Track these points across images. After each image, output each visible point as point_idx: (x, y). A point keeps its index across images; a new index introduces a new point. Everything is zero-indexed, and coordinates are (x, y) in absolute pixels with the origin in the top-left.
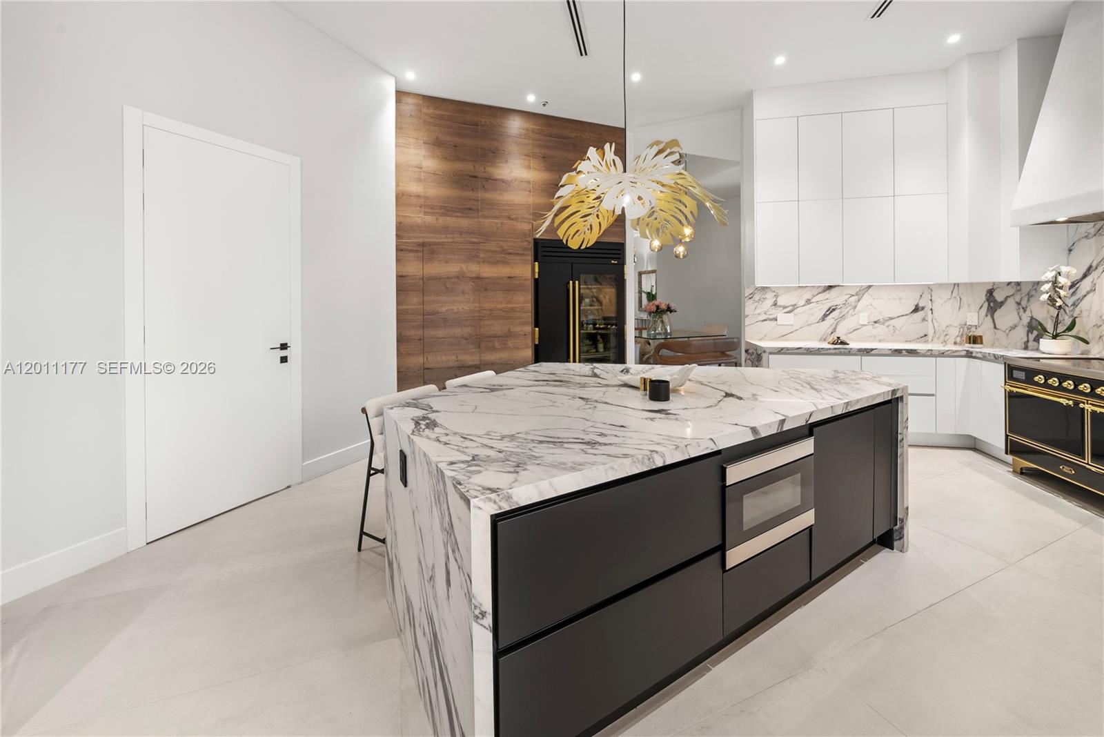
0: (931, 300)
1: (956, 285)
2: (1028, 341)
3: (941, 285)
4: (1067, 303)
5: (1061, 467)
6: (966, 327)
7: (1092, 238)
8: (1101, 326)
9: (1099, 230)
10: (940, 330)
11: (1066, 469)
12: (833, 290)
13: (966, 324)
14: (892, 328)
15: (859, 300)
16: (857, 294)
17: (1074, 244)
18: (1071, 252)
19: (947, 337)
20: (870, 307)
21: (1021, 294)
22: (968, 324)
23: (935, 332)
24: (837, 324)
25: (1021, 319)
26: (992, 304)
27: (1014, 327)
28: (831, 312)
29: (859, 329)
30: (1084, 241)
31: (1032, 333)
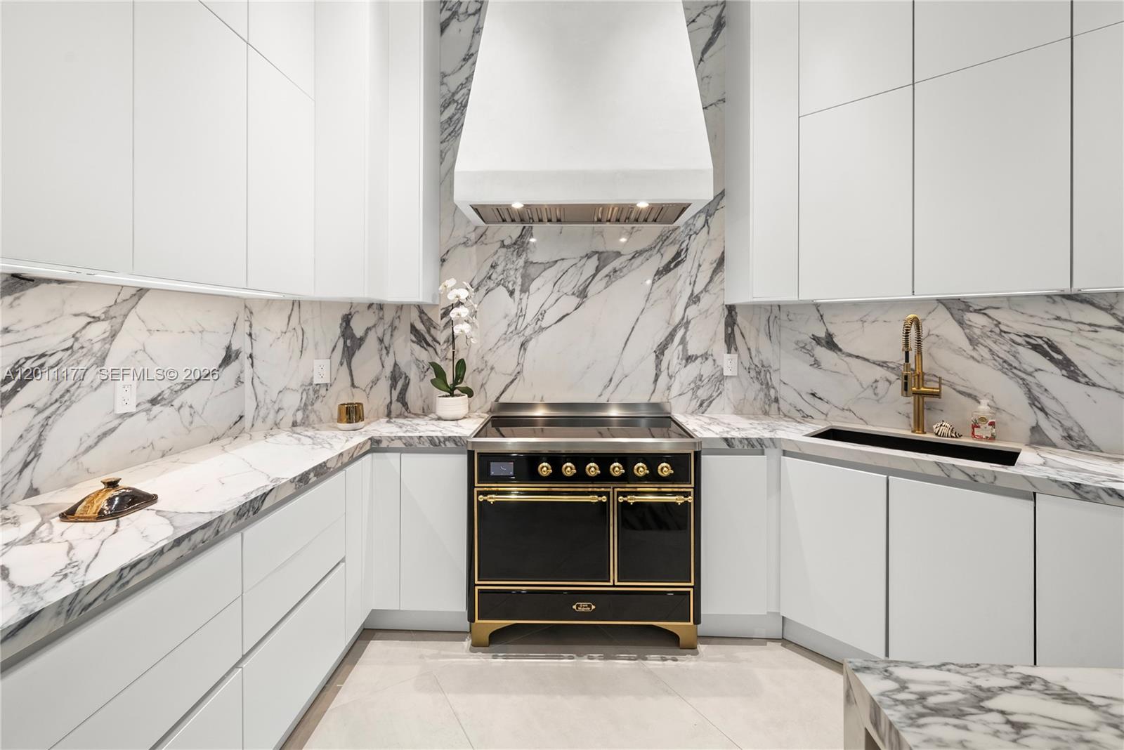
0: (250, 335)
1: (296, 304)
2: (391, 403)
3: (269, 302)
4: (438, 339)
5: (574, 607)
6: (311, 387)
7: (472, 246)
8: (482, 370)
9: (481, 236)
10: (268, 401)
11: (583, 607)
12: (32, 293)
13: (311, 384)
14: (188, 409)
15: (113, 336)
16: (107, 316)
17: (448, 251)
18: (445, 263)
19: (281, 414)
20: (140, 353)
21: (384, 324)
22: (315, 382)
23: (258, 406)
24: (44, 426)
25: (383, 367)
26: (348, 341)
27: (375, 382)
28: (22, 383)
29: (113, 430)
30: (461, 248)
31: (395, 389)
